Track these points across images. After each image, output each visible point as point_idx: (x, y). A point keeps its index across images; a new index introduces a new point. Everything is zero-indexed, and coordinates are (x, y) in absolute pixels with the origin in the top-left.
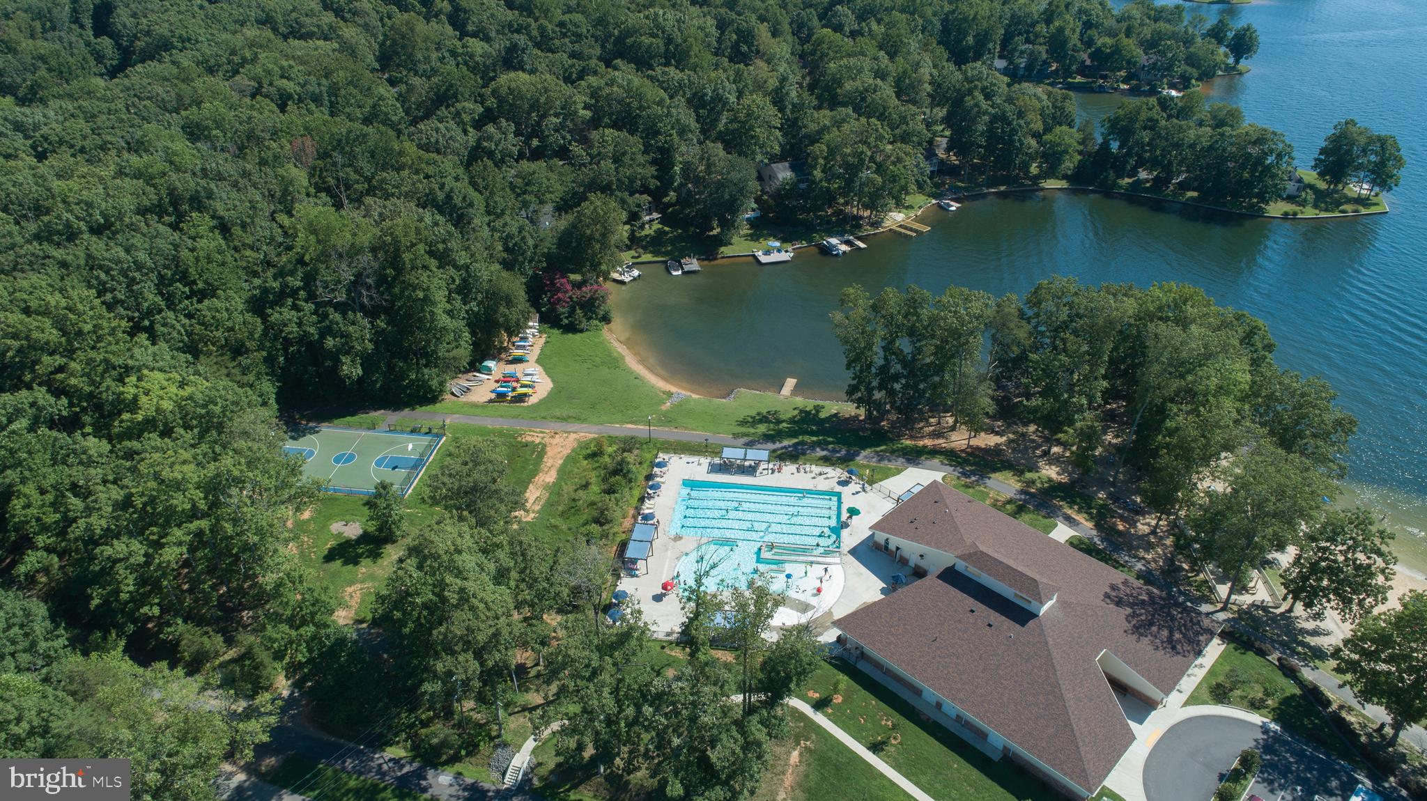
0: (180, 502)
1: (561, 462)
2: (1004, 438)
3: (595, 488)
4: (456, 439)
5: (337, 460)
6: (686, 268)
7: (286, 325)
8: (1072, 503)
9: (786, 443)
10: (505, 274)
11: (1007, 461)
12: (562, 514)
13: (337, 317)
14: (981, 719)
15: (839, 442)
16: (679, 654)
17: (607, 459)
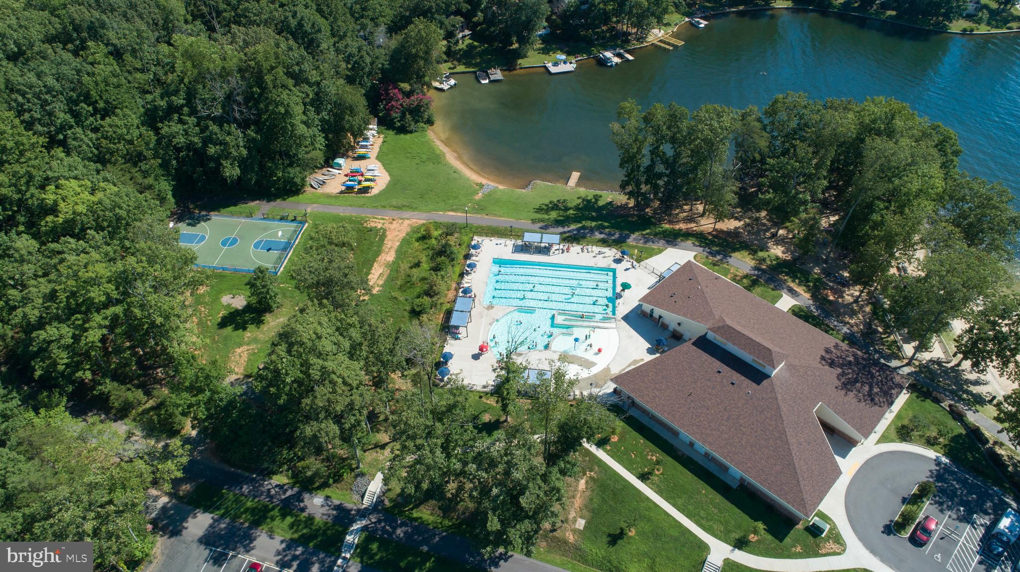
0: (97, 295)
1: (398, 244)
2: (742, 223)
3: (425, 266)
4: (316, 226)
5: (224, 244)
6: (492, 78)
7: (174, 137)
8: (794, 278)
9: (573, 227)
10: (348, 88)
11: (744, 242)
12: (401, 288)
13: (214, 128)
14: (725, 458)
15: (613, 226)
16: (492, 401)
17: (433, 241)
